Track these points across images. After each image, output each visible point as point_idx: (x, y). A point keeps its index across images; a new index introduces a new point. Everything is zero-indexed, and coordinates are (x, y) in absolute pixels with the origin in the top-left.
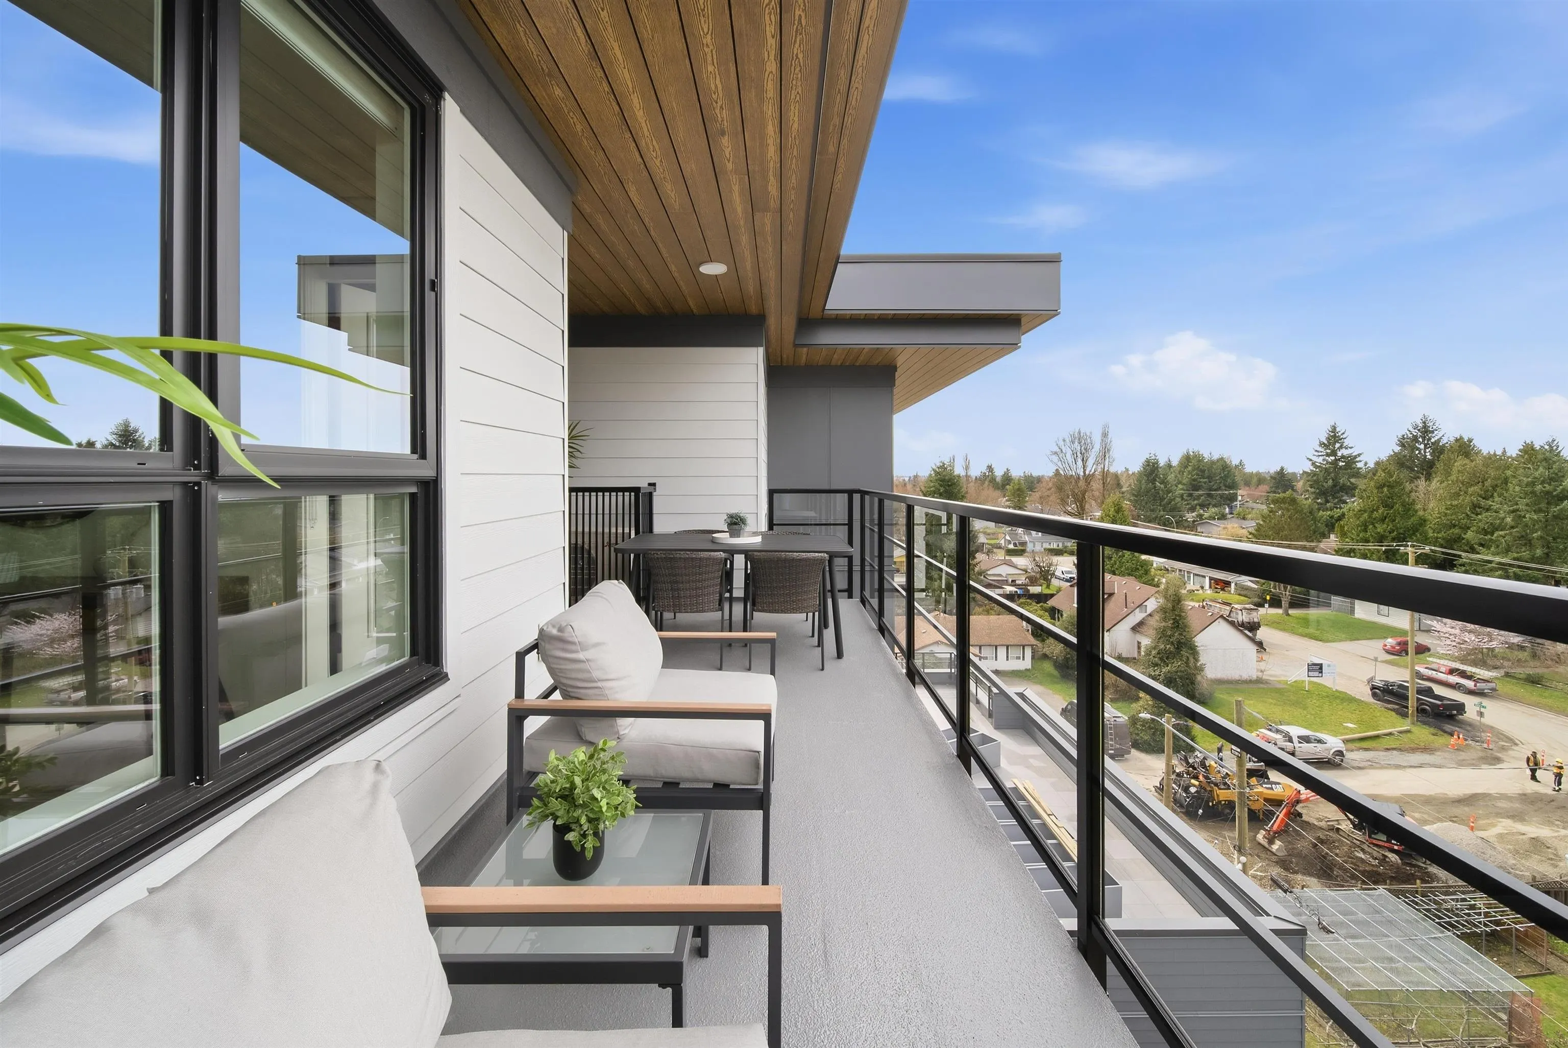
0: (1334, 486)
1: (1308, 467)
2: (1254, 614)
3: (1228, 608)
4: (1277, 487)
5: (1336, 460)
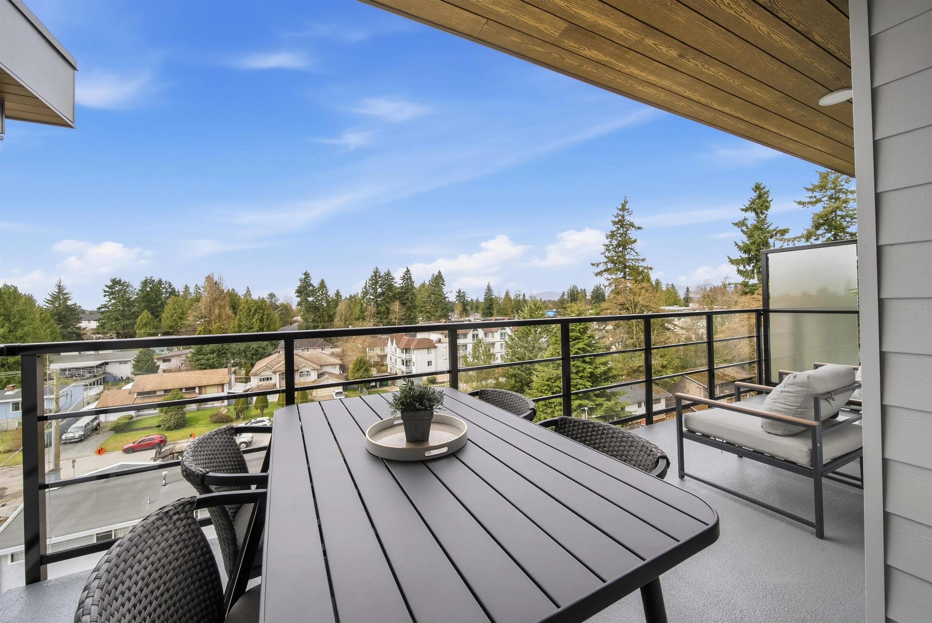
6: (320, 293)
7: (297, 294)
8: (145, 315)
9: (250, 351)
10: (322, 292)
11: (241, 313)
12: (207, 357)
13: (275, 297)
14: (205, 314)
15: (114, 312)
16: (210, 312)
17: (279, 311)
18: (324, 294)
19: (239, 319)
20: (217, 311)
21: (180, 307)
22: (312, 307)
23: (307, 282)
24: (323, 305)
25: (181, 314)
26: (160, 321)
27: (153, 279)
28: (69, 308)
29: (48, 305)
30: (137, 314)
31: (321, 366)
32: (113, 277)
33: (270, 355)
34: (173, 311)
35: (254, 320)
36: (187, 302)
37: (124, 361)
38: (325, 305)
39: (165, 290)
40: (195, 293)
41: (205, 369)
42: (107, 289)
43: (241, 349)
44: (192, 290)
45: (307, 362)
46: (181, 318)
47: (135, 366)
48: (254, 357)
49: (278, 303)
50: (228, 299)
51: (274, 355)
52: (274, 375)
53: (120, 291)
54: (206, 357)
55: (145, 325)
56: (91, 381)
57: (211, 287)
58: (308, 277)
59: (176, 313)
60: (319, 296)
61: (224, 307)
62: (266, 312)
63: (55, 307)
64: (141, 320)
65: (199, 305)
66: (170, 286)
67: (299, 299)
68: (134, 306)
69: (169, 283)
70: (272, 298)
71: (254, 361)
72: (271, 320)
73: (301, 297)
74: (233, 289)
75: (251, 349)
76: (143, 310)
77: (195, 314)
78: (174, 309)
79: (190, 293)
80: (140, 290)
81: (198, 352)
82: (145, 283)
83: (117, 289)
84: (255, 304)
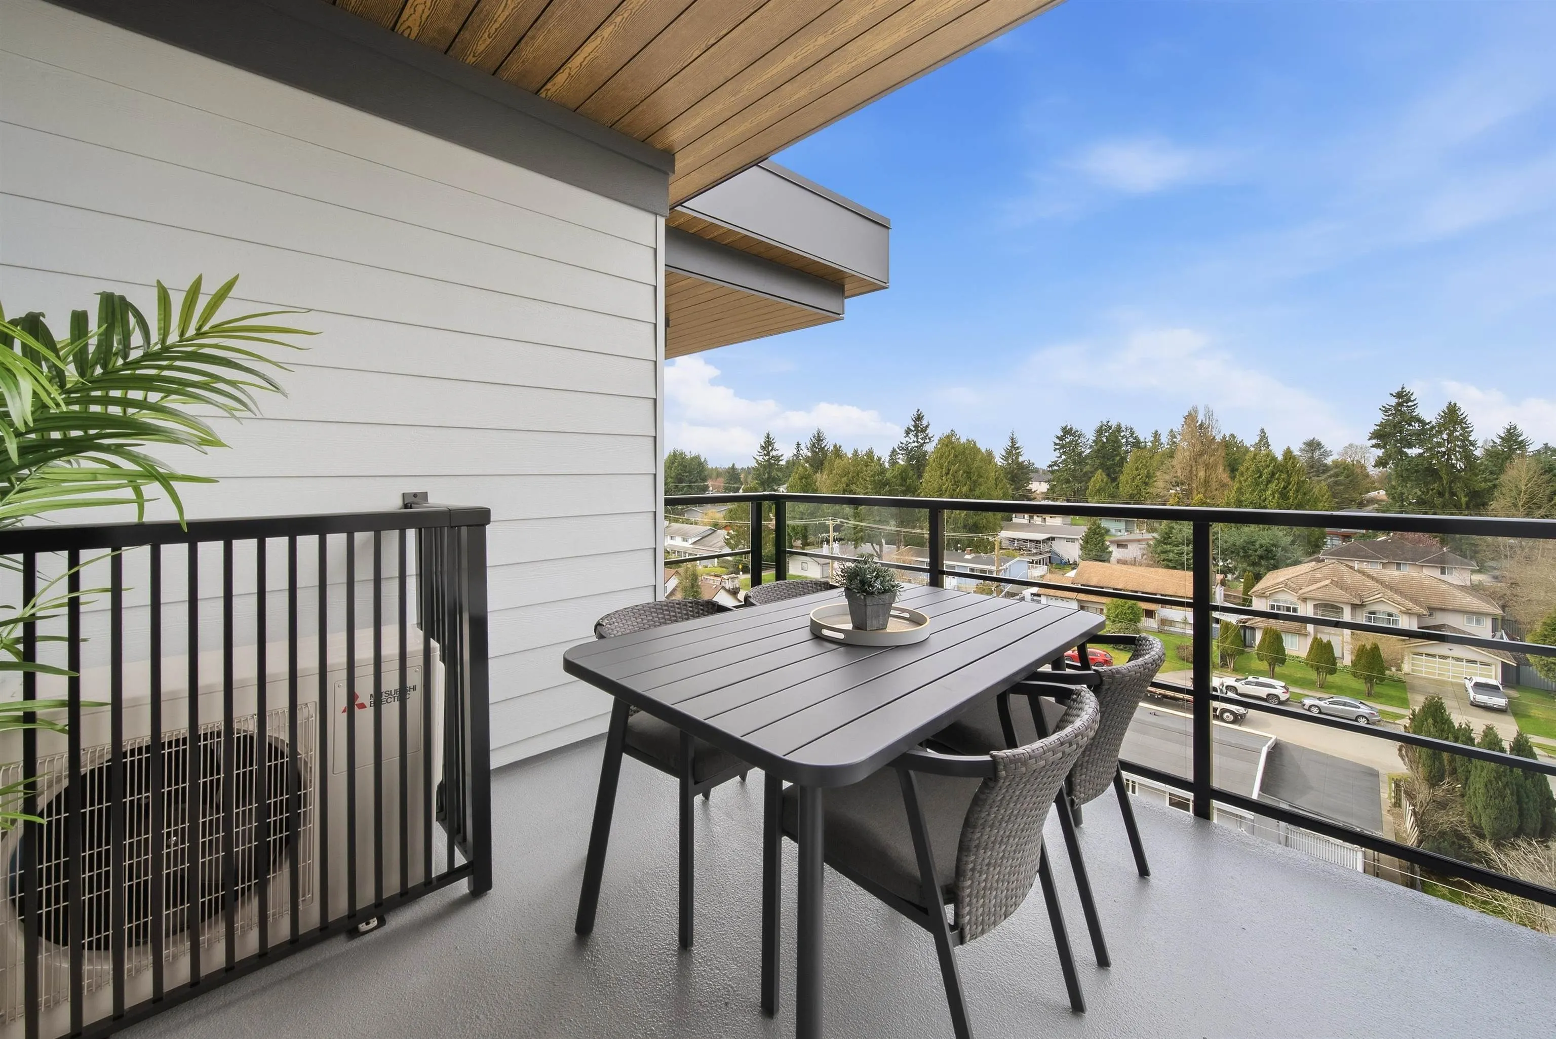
0: (769, 478)
1: (754, 464)
2: (736, 581)
3: (719, 579)
4: (731, 480)
5: (769, 459)
6: (1445, 436)
7: (1374, 442)
8: (1099, 476)
9: (1256, 551)
10: (1449, 435)
11: (1242, 479)
12: (1178, 548)
13: (1320, 449)
14: (1182, 478)
15: (1064, 471)
16: (1191, 476)
17: (1330, 477)
18: (1457, 438)
19: (1239, 489)
20: (1202, 474)
21: (1145, 465)
22: (1417, 471)
23: (1402, 414)
24: (1453, 466)
25: (1147, 477)
26: (1117, 487)
27: (1109, 424)
28: (1020, 466)
29: (1002, 461)
30: (1090, 475)
31: (1432, 610)
32: (1064, 425)
33: (1296, 563)
34: (1136, 472)
35: (1269, 492)
36: (1157, 457)
37: (1071, 539)
38: (1460, 465)
39: (1124, 440)
40: (1168, 444)
41: (1174, 568)
42: (1058, 441)
43: (1238, 543)
44: (1164, 439)
45: (1389, 593)
46: (1146, 484)
47: (1082, 548)
48: (1263, 562)
49: (1329, 461)
50: (1222, 452)
51: (1306, 565)
52: (1303, 604)
53: (1071, 442)
54: (1176, 550)
55: (1099, 491)
56: (1036, 558)
57: (1192, 432)
58: (1409, 400)
59: (1139, 475)
60: (1440, 445)
61: (1214, 467)
62: (1294, 479)
63: (1009, 464)
64: (1095, 483)
65: (1172, 463)
66: (1132, 433)
67: (1380, 452)
68: (1087, 464)
69: (1131, 429)
70: (1313, 451)
71: (1262, 570)
72: (1305, 494)
73: (1384, 447)
74: (1233, 436)
75: (1257, 546)
76: (1097, 469)
77: (1167, 477)
78: (1137, 469)
79: (1162, 444)
80: (1094, 441)
81: (1165, 539)
82: (1100, 432)
83: (1068, 440)
84: (1271, 460)
